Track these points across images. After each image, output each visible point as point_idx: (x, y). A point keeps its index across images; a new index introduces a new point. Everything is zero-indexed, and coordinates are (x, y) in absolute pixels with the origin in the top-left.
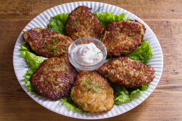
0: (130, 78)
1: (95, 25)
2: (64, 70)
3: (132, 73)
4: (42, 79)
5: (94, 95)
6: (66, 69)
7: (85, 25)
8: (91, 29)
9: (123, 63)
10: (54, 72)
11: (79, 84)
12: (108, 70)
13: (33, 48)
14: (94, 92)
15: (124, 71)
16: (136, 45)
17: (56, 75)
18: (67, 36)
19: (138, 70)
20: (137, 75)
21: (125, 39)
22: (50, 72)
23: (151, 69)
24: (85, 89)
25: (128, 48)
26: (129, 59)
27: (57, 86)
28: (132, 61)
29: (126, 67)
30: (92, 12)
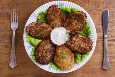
0: (81, 49)
1: (61, 16)
3: (82, 45)
4: (40, 55)
5: (65, 60)
6: (50, 47)
7: (56, 17)
8: (59, 18)
9: (77, 39)
10: (45, 49)
11: (58, 54)
12: (71, 45)
13: (33, 35)
14: (65, 58)
15: (78, 45)
16: (82, 27)
17: (46, 51)
18: (48, 24)
19: (84, 43)
20: (84, 46)
21: (77, 24)
22: (43, 50)
23: (91, 42)
24: (60, 57)
25: (79, 30)
26: (80, 36)
27: (48, 58)
28: (81, 36)
29: (79, 42)
30: (59, 8)
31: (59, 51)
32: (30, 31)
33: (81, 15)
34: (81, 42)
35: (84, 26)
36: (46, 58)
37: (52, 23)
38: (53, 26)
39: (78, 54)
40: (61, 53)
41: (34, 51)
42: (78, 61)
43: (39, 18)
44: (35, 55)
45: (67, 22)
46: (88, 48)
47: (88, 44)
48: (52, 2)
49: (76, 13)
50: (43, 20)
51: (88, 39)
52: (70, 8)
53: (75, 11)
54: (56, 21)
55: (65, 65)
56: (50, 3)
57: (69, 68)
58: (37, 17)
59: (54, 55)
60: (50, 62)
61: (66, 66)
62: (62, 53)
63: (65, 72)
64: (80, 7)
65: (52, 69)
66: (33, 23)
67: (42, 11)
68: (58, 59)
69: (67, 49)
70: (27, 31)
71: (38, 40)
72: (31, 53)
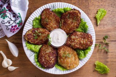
0: (82, 45)
1: (55, 18)
2: (51, 51)
3: (82, 42)
4: (43, 60)
5: (69, 59)
6: (51, 50)
7: (50, 19)
8: (54, 20)
9: (76, 37)
10: (47, 54)
11: (60, 56)
12: (71, 43)
13: (32, 43)
14: (69, 58)
15: (78, 42)
16: (78, 24)
17: (49, 55)
18: (44, 29)
19: (84, 39)
20: (85, 42)
21: (72, 22)
22: (45, 55)
23: (90, 36)
24: (64, 58)
25: (75, 27)
26: (78, 33)
27: (52, 61)
28: (80, 33)
29: (78, 39)
30: (51, 10)
31: (61, 52)
32: (28, 39)
33: (74, 13)
34: (80, 39)
35: (80, 23)
36: (50, 62)
37: (48, 26)
38: (50, 29)
39: (80, 51)
40: (63, 53)
41: (36, 57)
42: (81, 58)
43: (34, 24)
44: (38, 61)
45: (63, 22)
46: (89, 43)
47: (88, 39)
48: (43, 6)
49: (69, 12)
50: (38, 26)
51: (87, 35)
52: (62, 8)
53: (68, 10)
54: (51, 24)
55: (71, 64)
56: (41, 7)
57: (75, 67)
58: (32, 24)
59: (57, 57)
60: (55, 65)
61: (71, 66)
62: (65, 53)
63: (71, 71)
64: (72, 5)
65: (58, 71)
66: (29, 30)
67: (35, 17)
68: (62, 60)
69: (69, 49)
70: (26, 40)
71: (38, 46)
72: (34, 60)
